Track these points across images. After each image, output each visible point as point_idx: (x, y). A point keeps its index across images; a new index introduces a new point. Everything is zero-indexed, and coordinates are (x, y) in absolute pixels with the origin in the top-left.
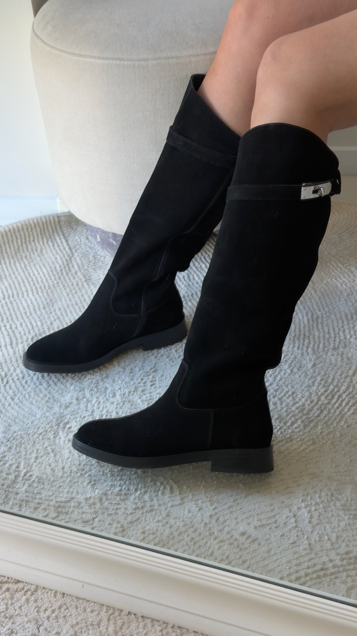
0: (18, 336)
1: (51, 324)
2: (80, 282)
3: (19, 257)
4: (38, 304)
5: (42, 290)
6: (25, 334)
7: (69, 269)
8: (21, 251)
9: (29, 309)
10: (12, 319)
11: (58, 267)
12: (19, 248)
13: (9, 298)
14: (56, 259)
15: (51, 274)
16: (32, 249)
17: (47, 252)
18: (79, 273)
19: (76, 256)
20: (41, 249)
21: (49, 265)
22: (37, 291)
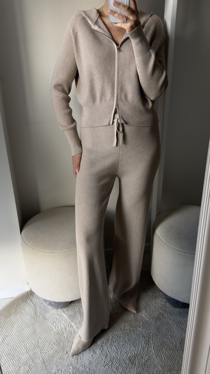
0: (28, 348)
1: (38, 340)
3: (17, 312)
4: (31, 333)
5: (30, 326)
6: (30, 347)
7: (37, 314)
8: (17, 310)
9: (28, 335)
10: (24, 341)
11: (32, 315)
12: (16, 308)
13: (19, 332)
14: (31, 311)
15: (31, 318)
16: (20, 308)
17: (26, 308)
18: (41, 316)
19: (37, 308)
20: (24, 307)
21: (29, 314)
22: (28, 326)
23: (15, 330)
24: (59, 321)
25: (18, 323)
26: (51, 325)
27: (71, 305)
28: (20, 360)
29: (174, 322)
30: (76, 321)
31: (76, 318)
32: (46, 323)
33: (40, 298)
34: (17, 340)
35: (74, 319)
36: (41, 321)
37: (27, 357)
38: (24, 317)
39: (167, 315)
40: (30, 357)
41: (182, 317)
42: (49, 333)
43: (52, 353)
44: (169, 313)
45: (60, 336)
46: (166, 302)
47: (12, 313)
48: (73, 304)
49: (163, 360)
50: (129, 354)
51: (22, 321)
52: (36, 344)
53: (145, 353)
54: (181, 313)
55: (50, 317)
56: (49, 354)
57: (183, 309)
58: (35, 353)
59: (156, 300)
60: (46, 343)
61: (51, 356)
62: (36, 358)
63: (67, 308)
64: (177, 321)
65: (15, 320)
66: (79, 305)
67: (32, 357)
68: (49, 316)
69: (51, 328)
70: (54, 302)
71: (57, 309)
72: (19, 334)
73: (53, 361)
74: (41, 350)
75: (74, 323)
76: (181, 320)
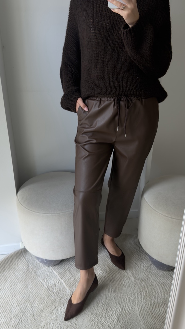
0: (20, 302)
1: (29, 295)
2: (34, 276)
3: (11, 268)
4: (22, 287)
5: (22, 281)
6: (22, 301)
7: (29, 271)
8: (11, 266)
9: (20, 290)
10: (16, 295)
11: (25, 271)
12: (10, 264)
13: (12, 286)
14: (23, 267)
15: (24, 274)
16: (14, 264)
17: (19, 265)
19: (30, 265)
20: (17, 264)
21: (22, 270)
22: (20, 282)
23: (8, 285)
24: (50, 278)
25: (11, 278)
26: (42, 281)
27: (62, 263)
28: (11, 312)
29: (158, 283)
30: (66, 279)
31: (66, 276)
32: (37, 279)
33: (33, 255)
34: (9, 293)
35: (64, 277)
36: (33, 278)
37: (18, 310)
38: (17, 272)
39: (152, 277)
40: (21, 310)
41: (165, 279)
42: (40, 289)
43: (42, 307)
44: (154, 275)
45: (50, 292)
46: (151, 265)
47: (6, 268)
48: (64, 262)
49: (146, 319)
50: (115, 311)
51: (15, 277)
52: (27, 299)
53: (129, 312)
54: (165, 276)
55: (41, 274)
56: (39, 308)
57: (166, 272)
58: (26, 307)
59: (142, 262)
60: (36, 297)
61: (41, 310)
62: (26, 312)
63: (57, 266)
64: (161, 283)
65: (8, 275)
66: (69, 264)
67: (23, 310)
68: (41, 272)
69: (42, 284)
70: (46, 260)
71: (49, 267)
72: (12, 289)
73: (42, 315)
74: (31, 304)
75: (63, 281)
76: (164, 282)
